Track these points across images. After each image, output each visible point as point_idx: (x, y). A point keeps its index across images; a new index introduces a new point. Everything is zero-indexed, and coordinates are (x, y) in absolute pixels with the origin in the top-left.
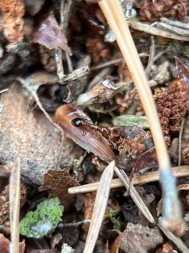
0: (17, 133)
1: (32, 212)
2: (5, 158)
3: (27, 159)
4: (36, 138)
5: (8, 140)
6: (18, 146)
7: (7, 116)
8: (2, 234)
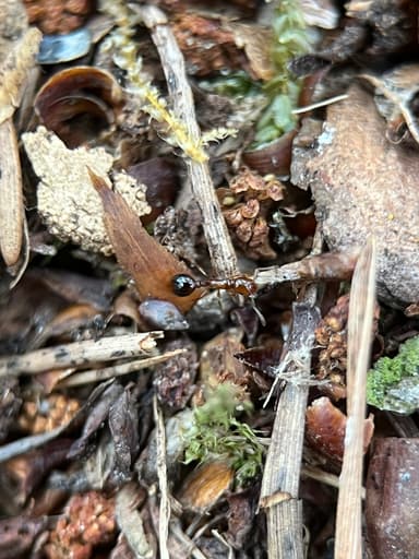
0: (364, 188)
1: (387, 358)
2: (338, 241)
3: (385, 245)
4: (404, 204)
5: (345, 203)
6: (366, 217)
7: (344, 151)
8: (327, 399)
